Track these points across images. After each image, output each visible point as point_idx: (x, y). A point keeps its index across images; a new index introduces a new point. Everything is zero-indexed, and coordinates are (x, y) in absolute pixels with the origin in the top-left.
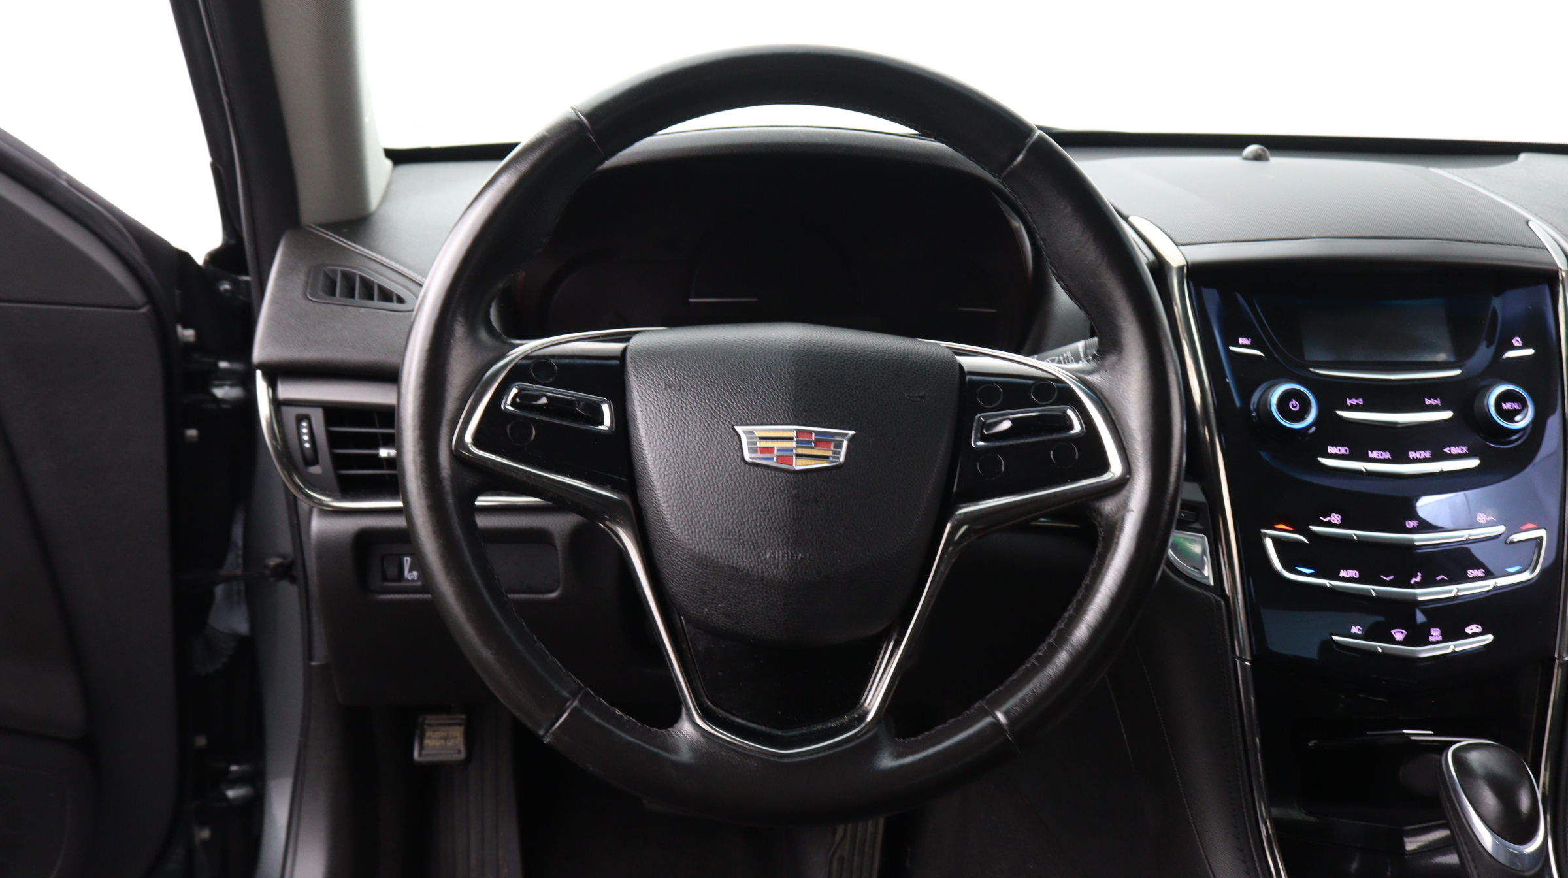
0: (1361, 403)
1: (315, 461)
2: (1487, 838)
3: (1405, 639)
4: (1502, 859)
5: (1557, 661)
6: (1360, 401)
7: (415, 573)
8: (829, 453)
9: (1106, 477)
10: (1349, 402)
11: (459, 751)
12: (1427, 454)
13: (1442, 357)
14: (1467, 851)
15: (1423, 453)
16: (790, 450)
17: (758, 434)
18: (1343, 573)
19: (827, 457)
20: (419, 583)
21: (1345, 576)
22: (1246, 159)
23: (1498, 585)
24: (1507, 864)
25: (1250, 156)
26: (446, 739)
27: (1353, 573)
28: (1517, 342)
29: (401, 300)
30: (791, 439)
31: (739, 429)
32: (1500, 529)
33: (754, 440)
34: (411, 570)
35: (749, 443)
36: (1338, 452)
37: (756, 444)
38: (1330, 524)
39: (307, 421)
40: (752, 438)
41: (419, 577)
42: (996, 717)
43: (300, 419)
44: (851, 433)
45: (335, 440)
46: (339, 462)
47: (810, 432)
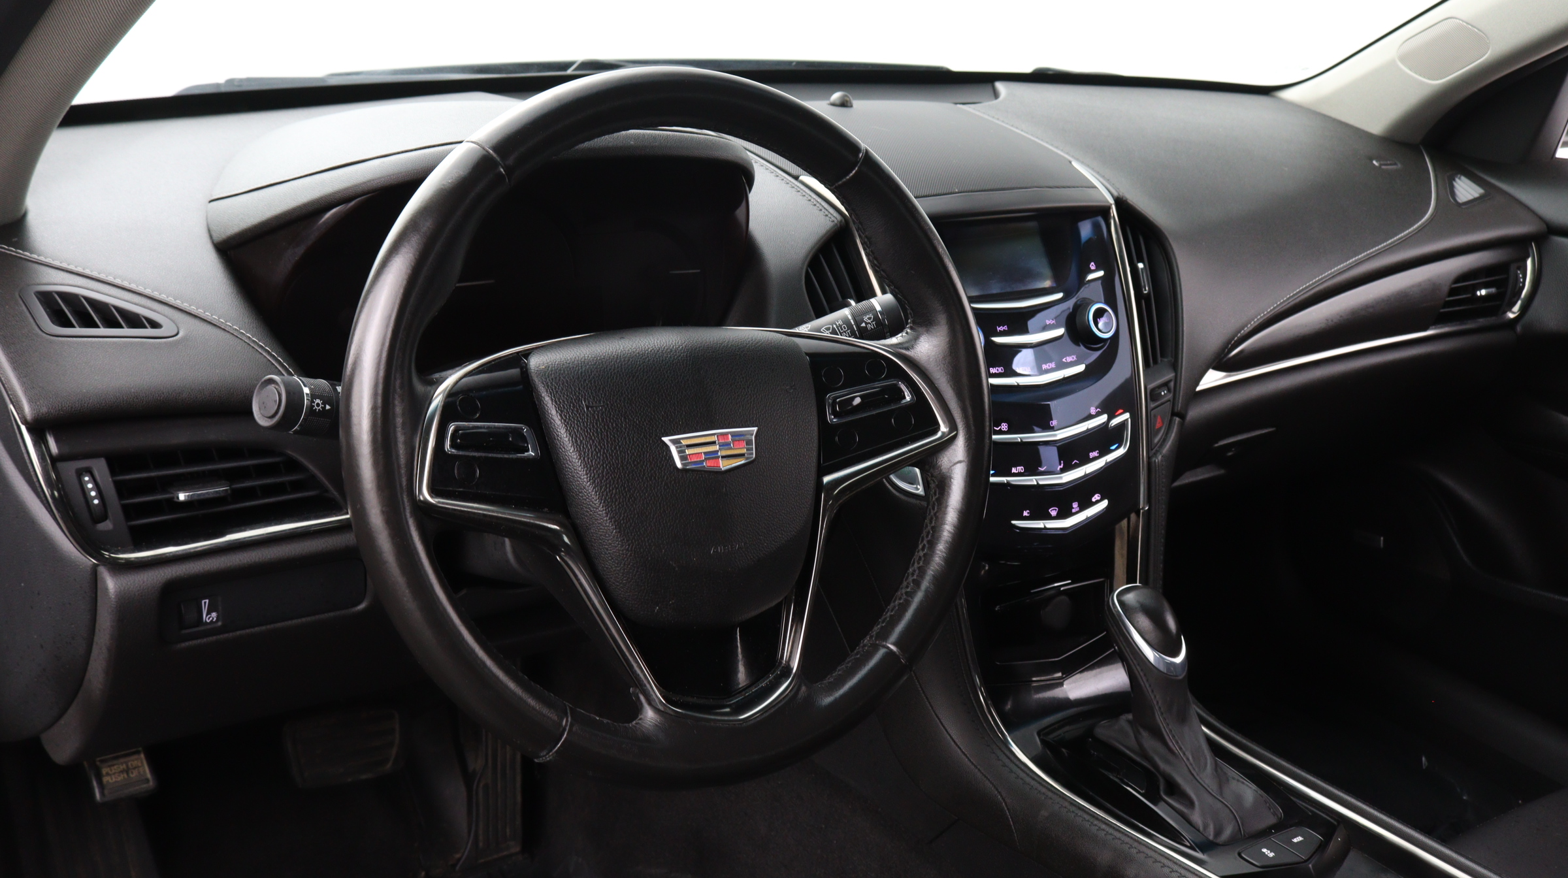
0: (1007, 329)
1: (104, 518)
2: (1150, 654)
3: (1057, 514)
4: (1162, 668)
5: (1141, 511)
6: (1005, 328)
7: (214, 615)
8: (744, 451)
9: (939, 434)
10: (999, 329)
11: (147, 781)
12: (1053, 365)
13: (1047, 284)
14: (1140, 670)
15: (1050, 364)
16: (716, 452)
17: (684, 442)
18: (1014, 470)
19: (742, 455)
20: (220, 624)
21: (1015, 472)
22: (833, 104)
23: (1108, 461)
24: (1165, 672)
25: (838, 102)
26: (127, 771)
27: (1020, 469)
28: (1092, 266)
29: (155, 325)
30: (714, 443)
31: (666, 439)
32: (1103, 418)
33: (683, 448)
34: (209, 613)
35: (679, 452)
36: (997, 372)
37: (685, 452)
38: (1001, 432)
39: (88, 474)
40: (681, 447)
41: (217, 617)
42: (888, 648)
43: (80, 473)
44: (755, 429)
45: (123, 489)
46: (129, 512)
47: (727, 434)
